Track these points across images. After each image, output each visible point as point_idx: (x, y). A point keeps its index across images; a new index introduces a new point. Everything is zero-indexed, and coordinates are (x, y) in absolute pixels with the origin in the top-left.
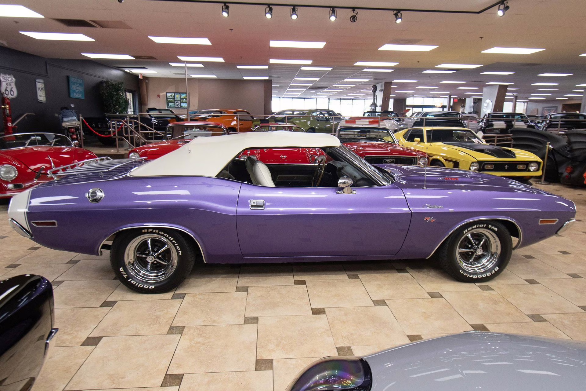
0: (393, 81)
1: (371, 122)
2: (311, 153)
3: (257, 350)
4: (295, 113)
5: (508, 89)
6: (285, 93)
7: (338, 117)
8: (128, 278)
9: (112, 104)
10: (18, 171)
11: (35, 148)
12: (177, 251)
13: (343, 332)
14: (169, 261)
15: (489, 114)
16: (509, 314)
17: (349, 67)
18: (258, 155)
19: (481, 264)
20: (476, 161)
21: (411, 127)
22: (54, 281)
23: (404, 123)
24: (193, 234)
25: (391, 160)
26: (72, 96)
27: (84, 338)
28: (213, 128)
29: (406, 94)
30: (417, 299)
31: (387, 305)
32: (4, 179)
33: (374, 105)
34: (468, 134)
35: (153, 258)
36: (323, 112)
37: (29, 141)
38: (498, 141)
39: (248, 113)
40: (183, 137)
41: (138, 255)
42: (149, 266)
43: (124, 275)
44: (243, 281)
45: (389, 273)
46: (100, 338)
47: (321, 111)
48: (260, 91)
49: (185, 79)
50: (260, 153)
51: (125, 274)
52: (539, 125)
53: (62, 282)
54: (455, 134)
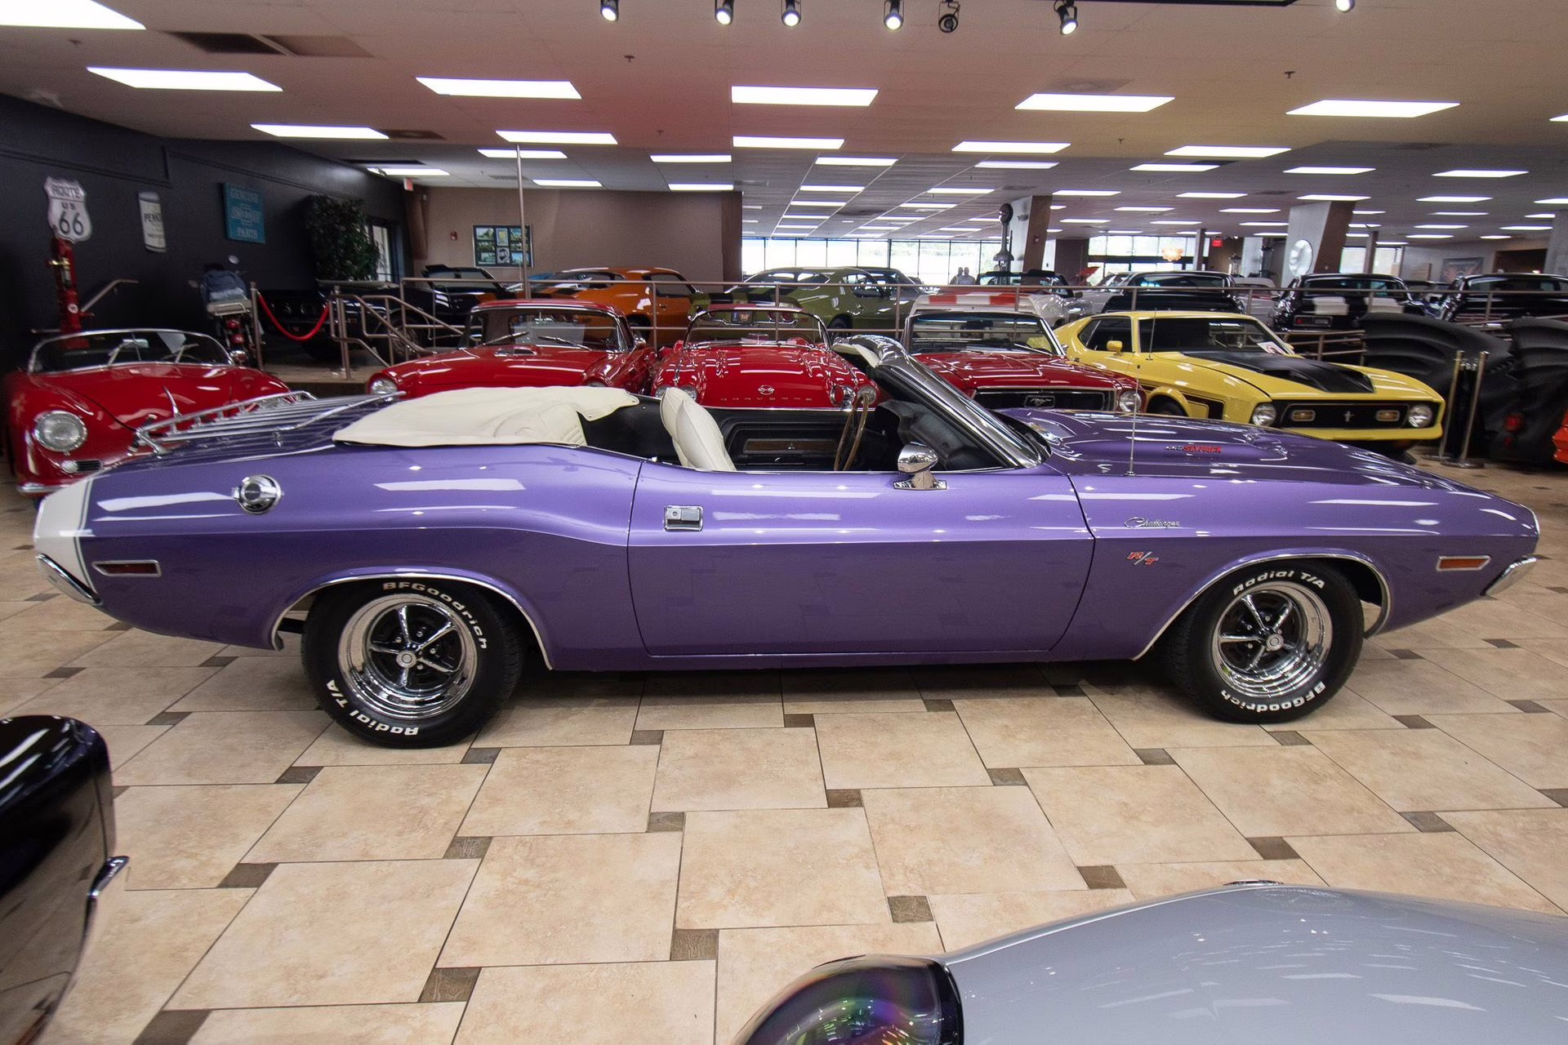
0: (1054, 194)
1: (995, 301)
2: (838, 379)
3: (676, 904)
4: (802, 277)
5: (1355, 212)
6: (778, 226)
7: (911, 288)
8: (350, 707)
9: (335, 256)
10: (86, 426)
11: (133, 368)
12: (476, 637)
13: (906, 857)
14: (455, 663)
15: (1304, 278)
16: (1351, 810)
17: (942, 155)
18: (701, 385)
19: (1279, 676)
20: (1269, 400)
21: (1100, 311)
22: (163, 712)
23: (1082, 301)
24: (516, 595)
25: (1044, 399)
26: (232, 235)
27: (228, 868)
28: (590, 317)
29: (1088, 226)
30: (1108, 769)
31: (1026, 784)
32: (52, 449)
33: (1006, 255)
34: (1248, 330)
35: (414, 657)
36: (872, 275)
37: (117, 350)
38: (1327, 348)
39: (681, 278)
40: (512, 339)
41: (374, 649)
42: (404, 677)
43: (338, 700)
44: (651, 716)
45: (1032, 695)
46: (269, 868)
47: (868, 272)
48: (710, 221)
49: (516, 191)
50: (705, 381)
51: (340, 699)
52: (1435, 306)
53: (185, 714)
54: (1213, 330)
